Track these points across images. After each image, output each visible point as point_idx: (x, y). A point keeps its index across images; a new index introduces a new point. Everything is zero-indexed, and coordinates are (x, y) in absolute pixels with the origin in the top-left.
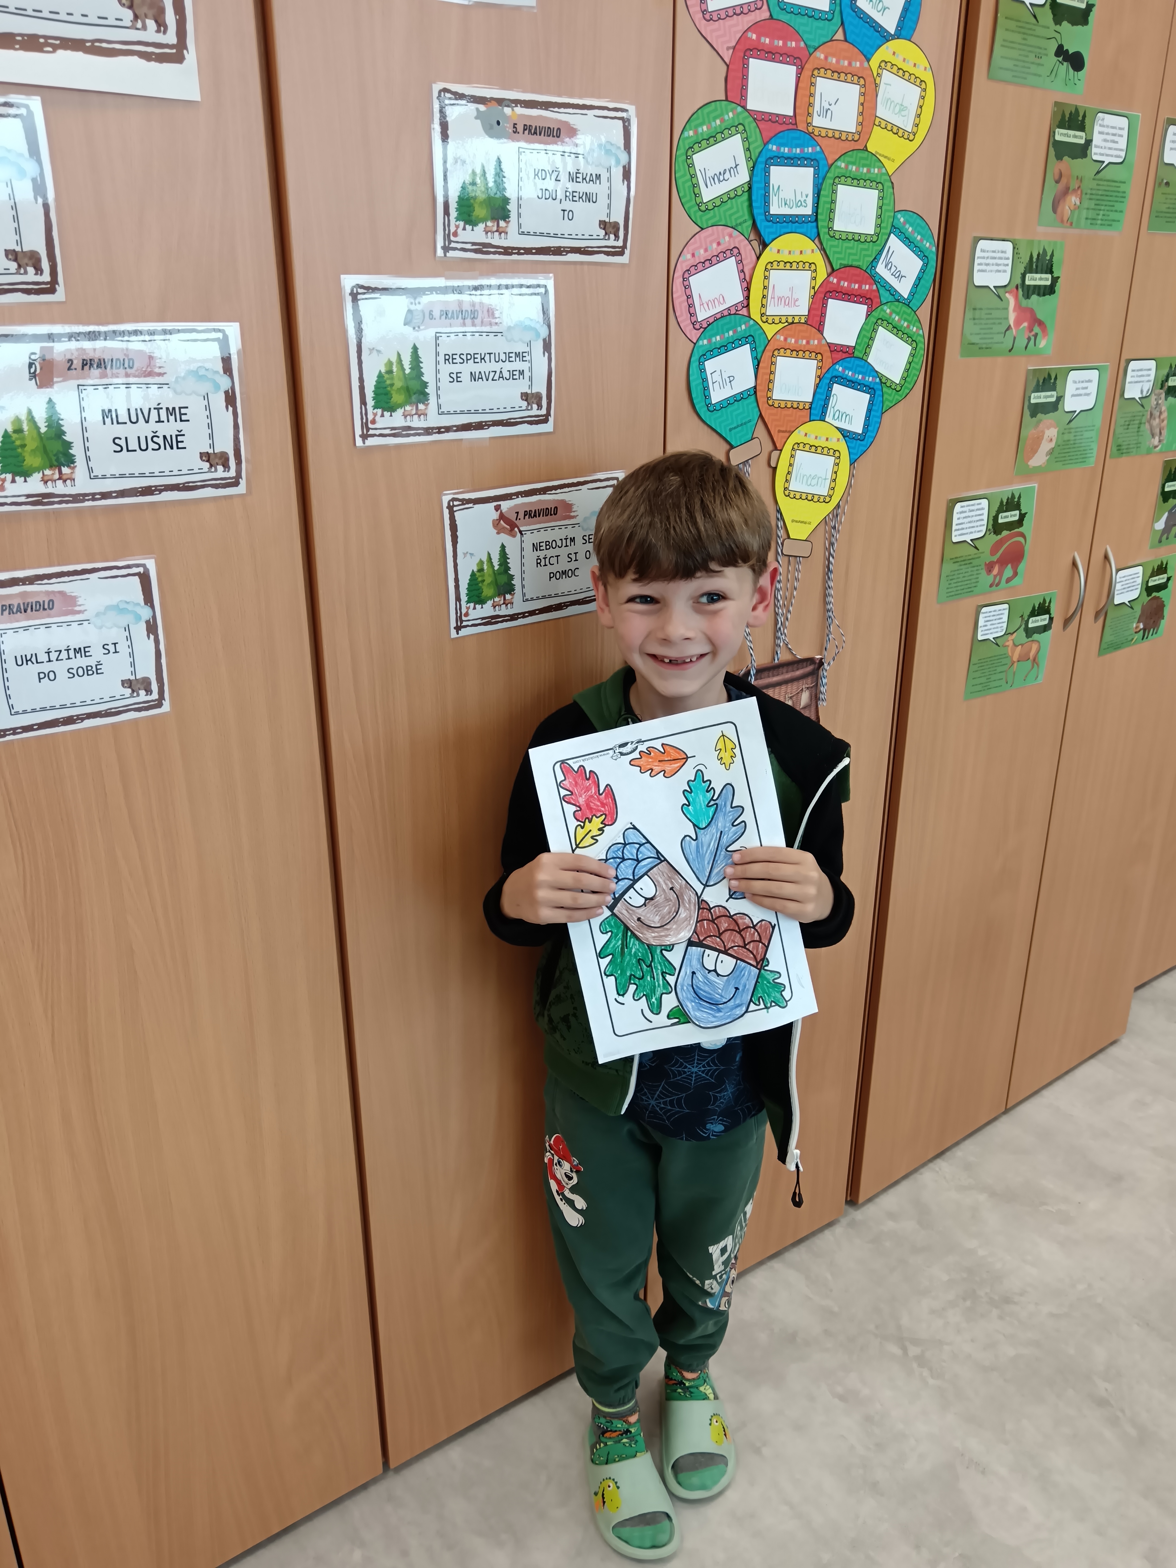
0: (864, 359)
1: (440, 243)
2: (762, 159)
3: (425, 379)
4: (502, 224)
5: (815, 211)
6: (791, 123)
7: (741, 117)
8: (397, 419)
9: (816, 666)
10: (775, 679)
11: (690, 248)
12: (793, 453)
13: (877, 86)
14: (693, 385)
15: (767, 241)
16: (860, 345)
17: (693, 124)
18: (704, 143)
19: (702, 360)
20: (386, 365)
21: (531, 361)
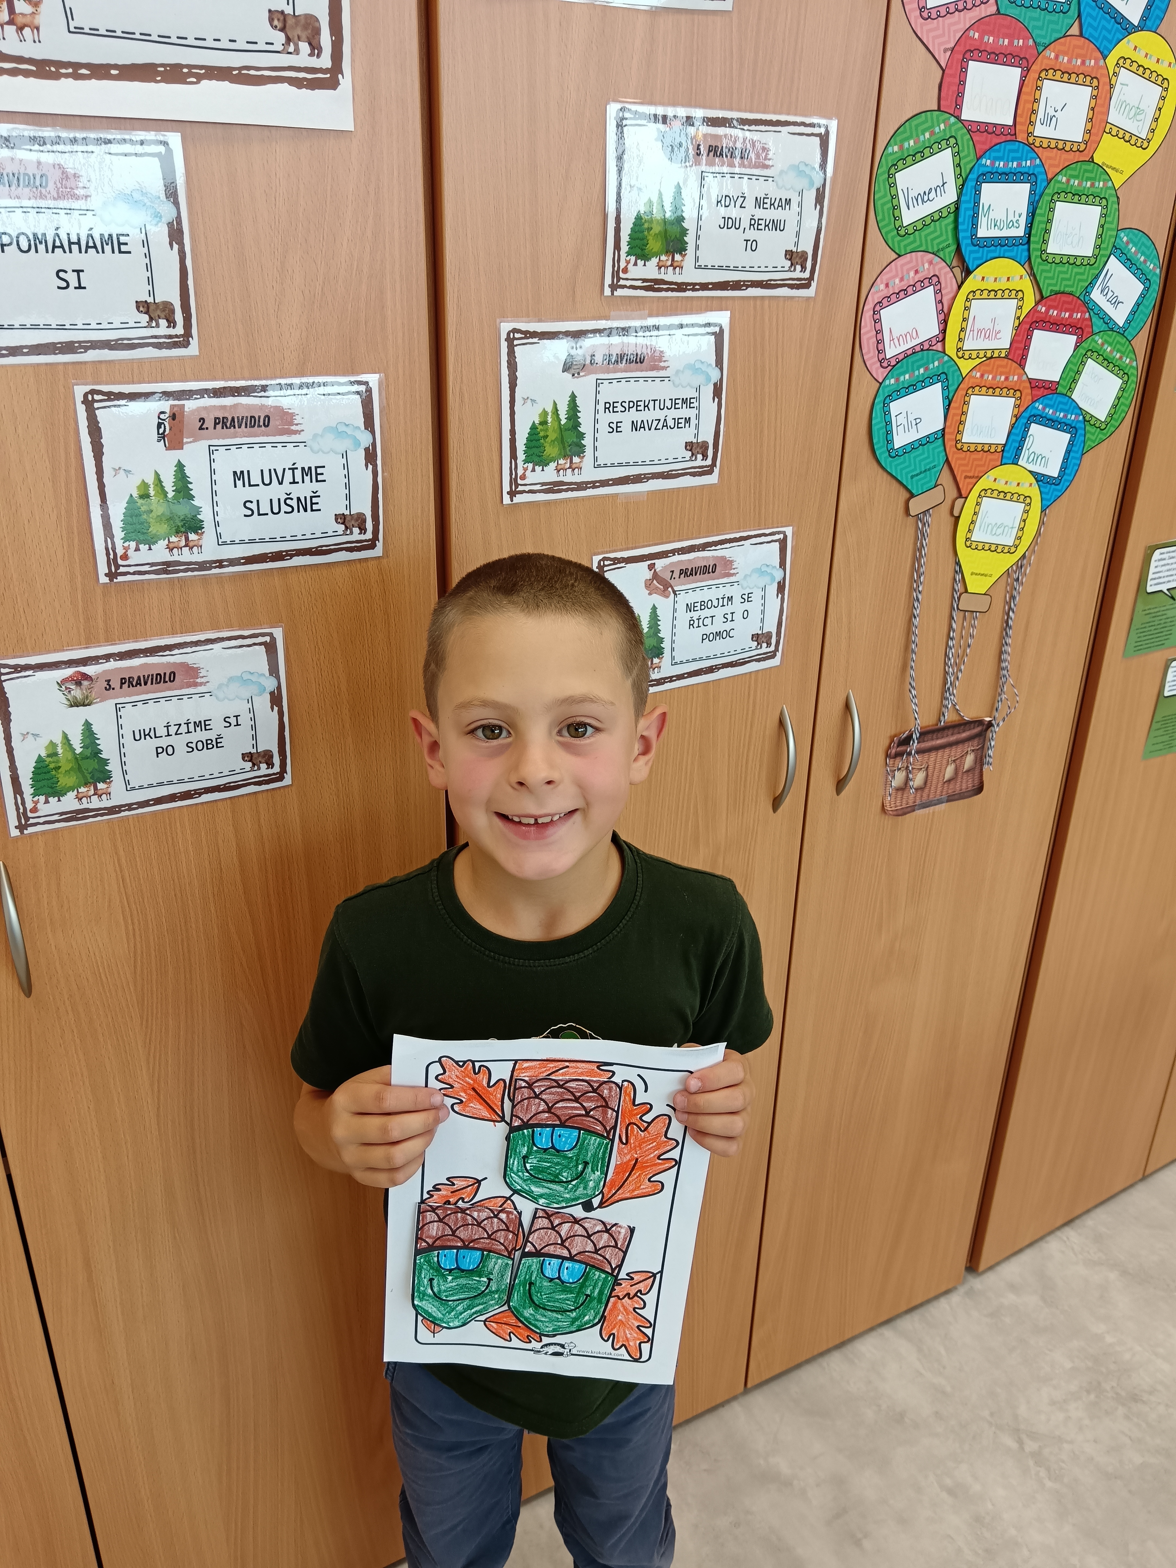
0: (1067, 396)
1: (608, 280)
2: (973, 176)
3: (582, 429)
4: (678, 257)
5: (1027, 232)
6: (1010, 134)
7: (953, 129)
8: (549, 474)
9: (984, 727)
10: (939, 742)
11: (884, 277)
12: (979, 500)
13: (1111, 86)
14: (875, 429)
15: (971, 268)
16: (1064, 380)
17: (898, 138)
18: (909, 159)
19: (887, 401)
20: (540, 415)
21: (698, 408)
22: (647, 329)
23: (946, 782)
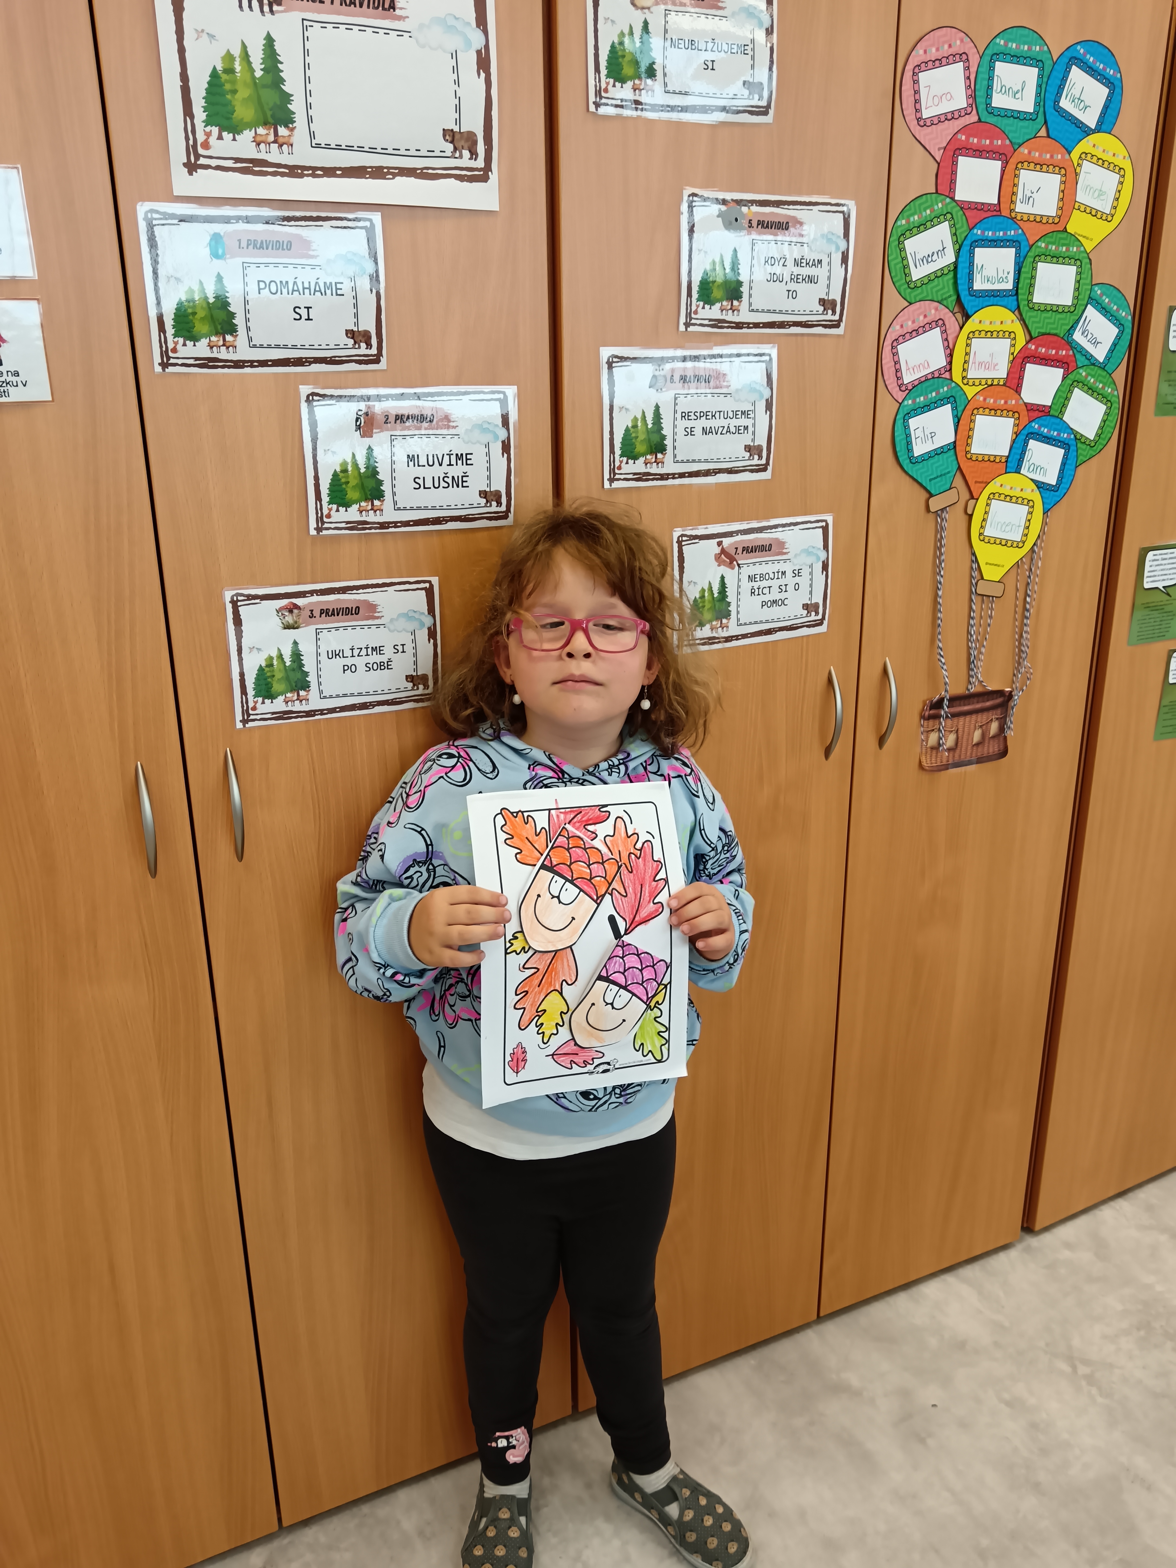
0: (1059, 417)
1: (683, 319)
2: (967, 242)
3: (664, 432)
4: (735, 303)
5: (1015, 285)
6: (995, 210)
7: (949, 207)
8: (639, 466)
9: (1006, 698)
10: (966, 708)
11: (899, 320)
12: (989, 502)
13: (1077, 174)
14: (897, 440)
15: (970, 313)
16: (1056, 404)
17: (905, 214)
18: (915, 230)
19: (907, 417)
20: (632, 421)
21: (754, 418)
22: (713, 356)
23: (975, 745)
